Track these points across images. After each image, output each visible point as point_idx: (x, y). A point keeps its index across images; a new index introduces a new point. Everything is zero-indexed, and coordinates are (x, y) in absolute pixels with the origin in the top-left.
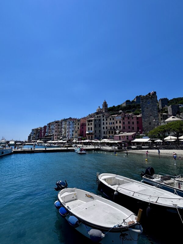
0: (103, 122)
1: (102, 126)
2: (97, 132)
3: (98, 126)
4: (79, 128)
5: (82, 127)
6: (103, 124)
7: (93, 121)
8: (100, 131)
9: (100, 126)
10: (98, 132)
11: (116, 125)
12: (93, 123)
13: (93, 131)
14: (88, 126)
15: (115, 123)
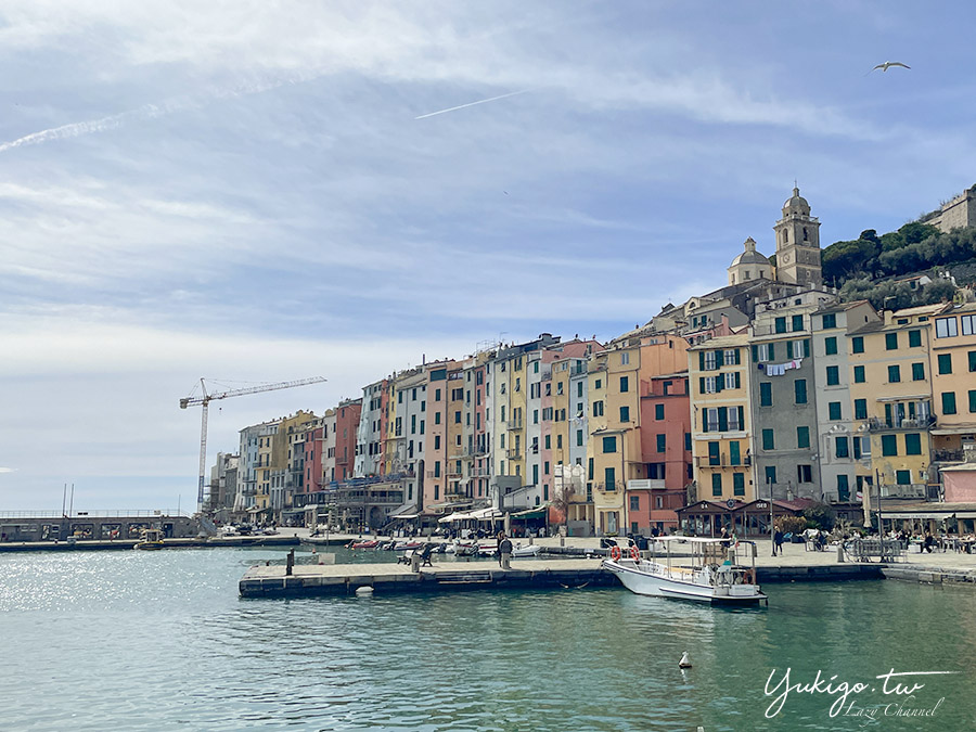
0: (831, 361)
2: (777, 439)
3: (784, 395)
4: (633, 414)
5: (652, 404)
6: (833, 376)
7: (745, 356)
8: (803, 435)
10: (786, 442)
11: (941, 384)
12: (748, 374)
13: (750, 435)
14: (703, 402)
15: (932, 367)
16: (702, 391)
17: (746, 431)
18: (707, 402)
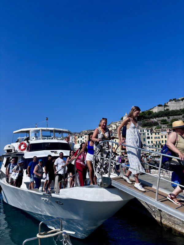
0: (148, 136)
1: (147, 140)
9: (144, 140)
15: (161, 137)
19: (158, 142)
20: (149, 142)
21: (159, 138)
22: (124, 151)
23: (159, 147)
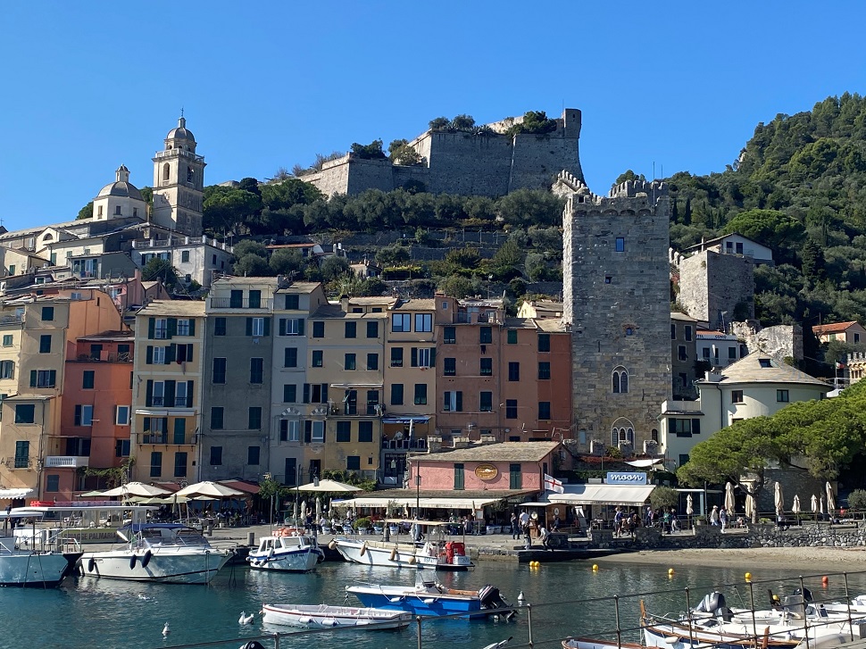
0: (290, 343)
1: (280, 377)
2: (227, 418)
3: (238, 372)
5: (79, 370)
6: (291, 357)
7: (200, 328)
8: (255, 416)
9: (258, 371)
10: (236, 421)
11: (393, 375)
12: (202, 347)
13: (198, 412)
14: (149, 373)
15: (386, 359)
16: (149, 361)
17: (194, 408)
18: (155, 373)
19: (362, 400)
20: (290, 393)
21: (373, 362)
22: (73, 462)
23: (366, 435)
